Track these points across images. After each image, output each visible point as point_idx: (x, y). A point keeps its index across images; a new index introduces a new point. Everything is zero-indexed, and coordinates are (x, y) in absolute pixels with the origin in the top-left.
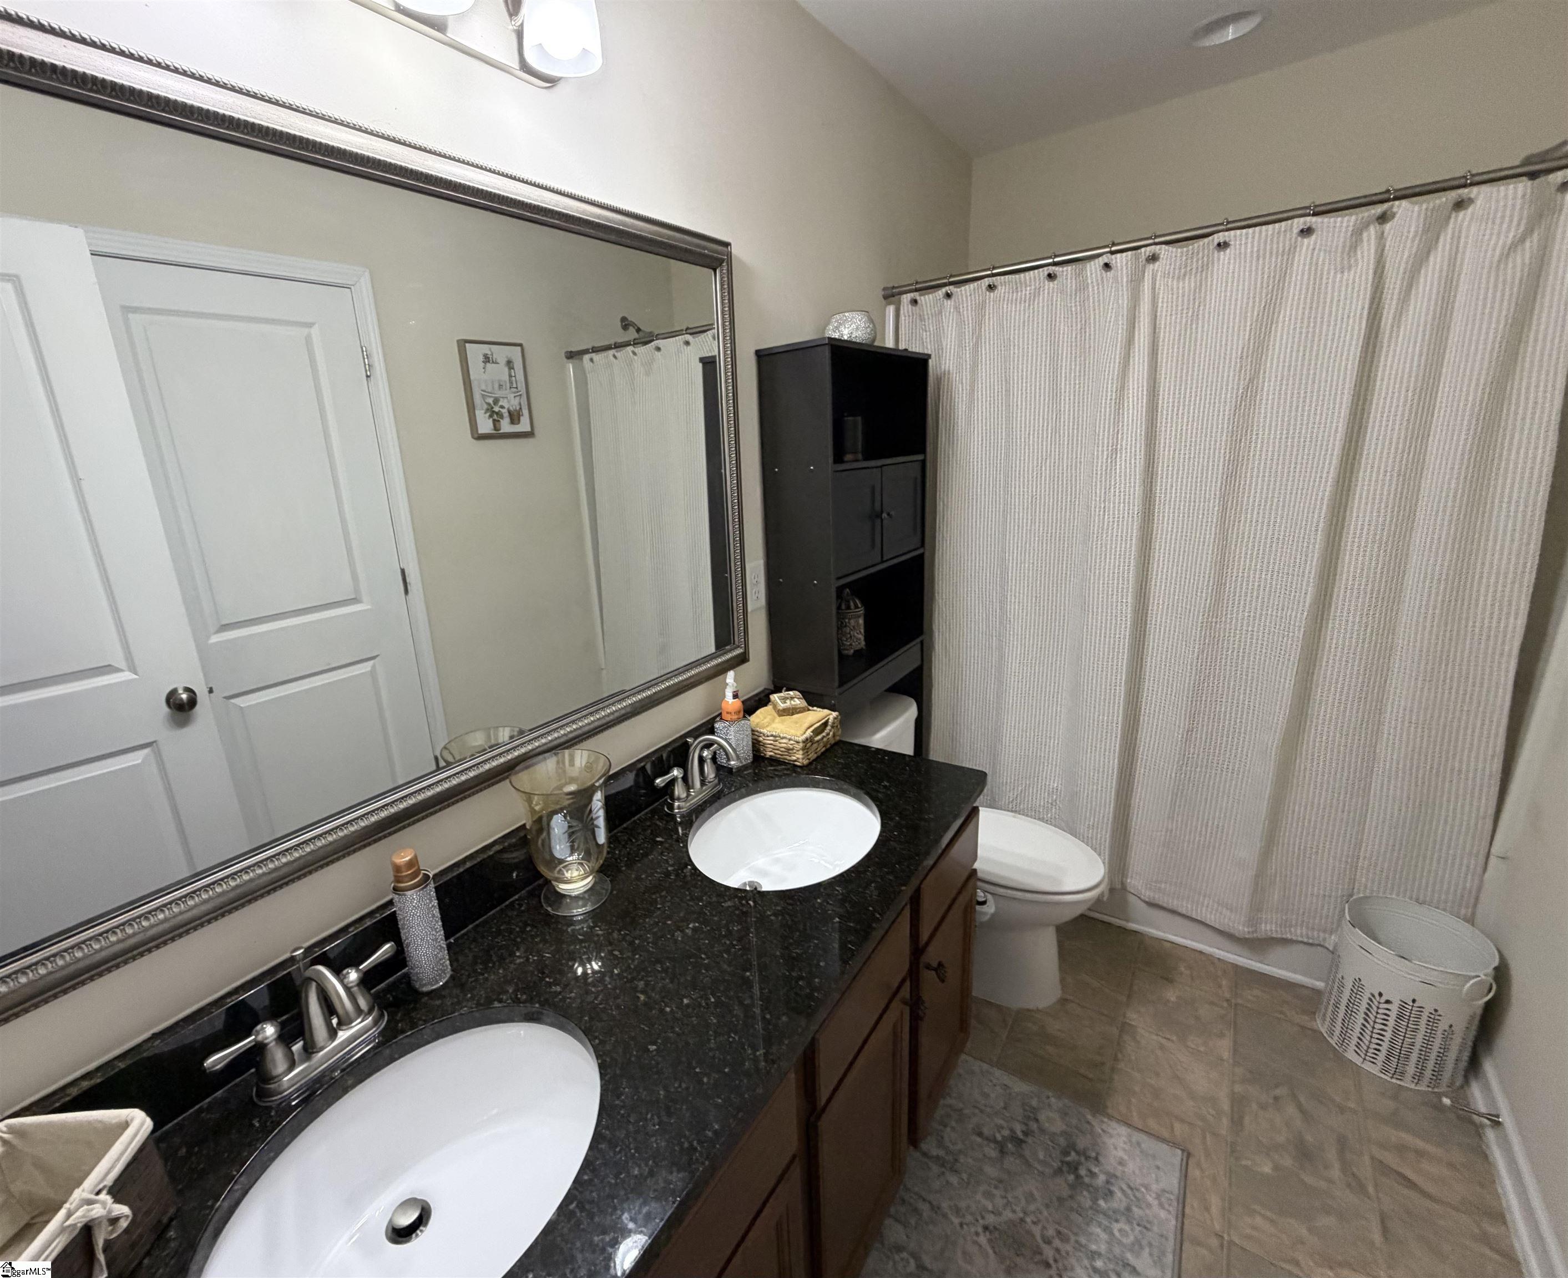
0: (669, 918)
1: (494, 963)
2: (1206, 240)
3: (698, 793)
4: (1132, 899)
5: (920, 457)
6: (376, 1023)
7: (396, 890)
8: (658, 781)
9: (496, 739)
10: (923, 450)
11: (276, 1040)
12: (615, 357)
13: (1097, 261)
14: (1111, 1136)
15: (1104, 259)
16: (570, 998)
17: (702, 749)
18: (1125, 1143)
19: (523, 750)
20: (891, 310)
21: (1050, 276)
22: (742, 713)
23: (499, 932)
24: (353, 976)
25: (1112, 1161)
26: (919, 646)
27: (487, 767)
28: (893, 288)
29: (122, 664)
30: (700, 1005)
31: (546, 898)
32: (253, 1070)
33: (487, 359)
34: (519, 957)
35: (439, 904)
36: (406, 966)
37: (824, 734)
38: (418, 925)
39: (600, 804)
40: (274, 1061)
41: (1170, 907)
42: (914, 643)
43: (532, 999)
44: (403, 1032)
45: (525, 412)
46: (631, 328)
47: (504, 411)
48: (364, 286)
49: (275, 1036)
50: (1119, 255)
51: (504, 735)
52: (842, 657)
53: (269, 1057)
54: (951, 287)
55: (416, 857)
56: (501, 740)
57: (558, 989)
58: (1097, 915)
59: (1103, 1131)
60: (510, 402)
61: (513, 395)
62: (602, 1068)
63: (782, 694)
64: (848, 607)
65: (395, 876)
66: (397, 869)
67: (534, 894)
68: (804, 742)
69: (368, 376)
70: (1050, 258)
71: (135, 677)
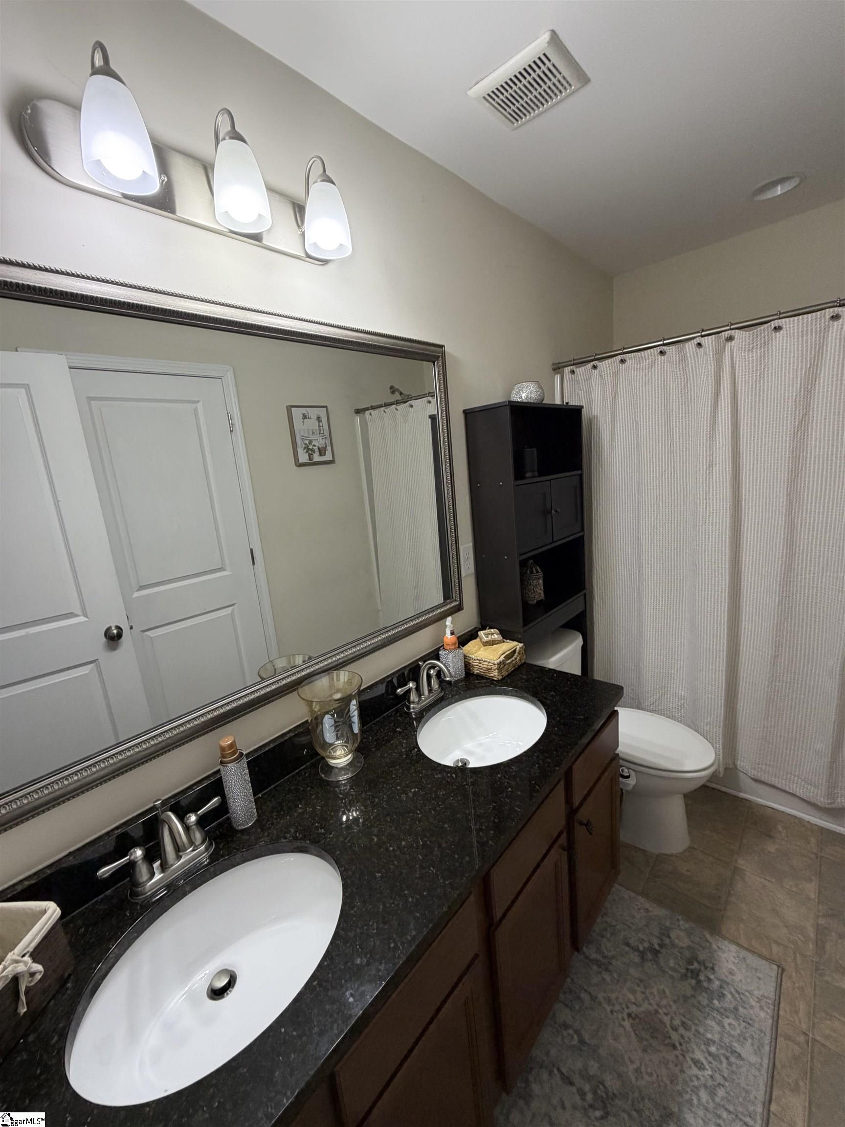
0: (399, 784)
1: (284, 812)
2: (766, 325)
3: (427, 698)
4: (741, 775)
5: (580, 472)
6: (207, 849)
7: (221, 762)
8: (399, 691)
9: (294, 662)
10: (580, 468)
11: (142, 859)
12: (385, 412)
13: (692, 341)
14: (724, 952)
15: (698, 340)
16: (330, 838)
17: (429, 669)
18: (734, 957)
19: (308, 671)
20: (558, 378)
21: (661, 352)
22: (457, 645)
23: (290, 791)
24: (193, 818)
25: (724, 970)
26: (583, 597)
27: (284, 682)
28: (559, 363)
29: (79, 612)
30: (412, 847)
31: (322, 768)
32: (128, 879)
33: (305, 417)
34: (301, 808)
35: (250, 772)
36: (229, 813)
37: (513, 659)
38: (235, 785)
39: (355, 707)
40: (140, 872)
41: (769, 782)
42: (579, 595)
43: (305, 837)
44: (223, 856)
45: (329, 448)
46: (397, 393)
47: (316, 448)
48: (229, 377)
49: (142, 857)
50: (706, 338)
51: (299, 660)
52: (525, 605)
53: (137, 870)
54: (596, 362)
55: (234, 741)
56: (297, 663)
57: (323, 831)
58: (714, 786)
59: (718, 947)
60: (319, 442)
61: (321, 438)
62: (345, 887)
63: (486, 631)
64: (532, 572)
65: (221, 754)
66: (223, 749)
67: (314, 766)
68: (498, 664)
69: (231, 431)
70: (661, 341)
71: (87, 619)
